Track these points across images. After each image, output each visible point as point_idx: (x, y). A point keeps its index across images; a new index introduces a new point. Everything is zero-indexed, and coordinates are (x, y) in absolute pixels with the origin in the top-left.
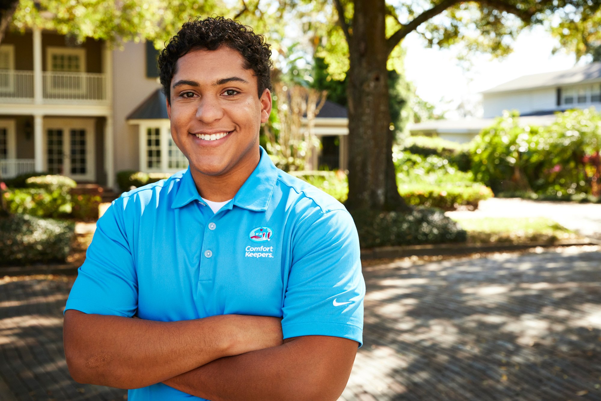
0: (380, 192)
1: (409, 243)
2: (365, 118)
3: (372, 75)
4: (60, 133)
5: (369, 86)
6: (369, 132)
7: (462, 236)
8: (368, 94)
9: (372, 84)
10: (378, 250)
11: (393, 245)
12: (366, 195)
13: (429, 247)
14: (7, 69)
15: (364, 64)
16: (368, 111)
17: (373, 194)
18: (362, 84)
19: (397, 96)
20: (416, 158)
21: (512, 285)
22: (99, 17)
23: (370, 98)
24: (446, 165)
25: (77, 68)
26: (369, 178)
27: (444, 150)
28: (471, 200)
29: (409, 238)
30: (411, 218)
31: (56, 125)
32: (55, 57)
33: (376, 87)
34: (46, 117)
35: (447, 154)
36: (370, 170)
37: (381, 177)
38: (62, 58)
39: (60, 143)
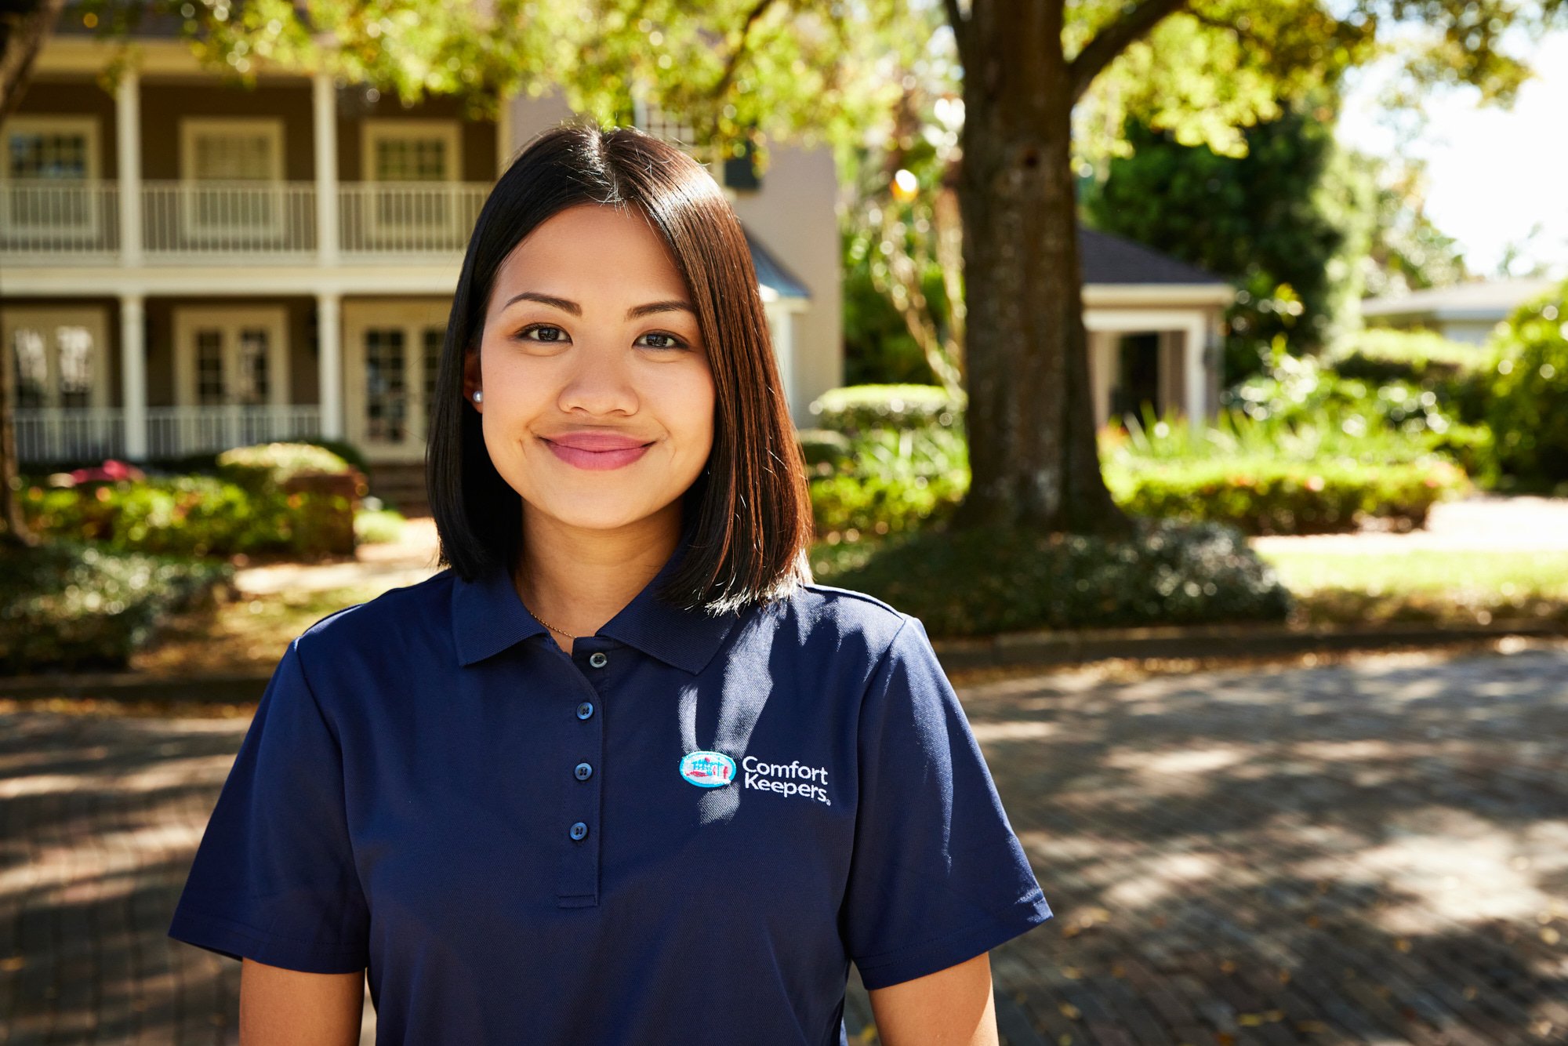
0: (1045, 478)
1: (1105, 621)
2: (1001, 272)
3: (1017, 152)
4: (396, 339)
5: (1007, 182)
6: (1013, 311)
7: (1277, 603)
8: (1008, 205)
9: (1017, 177)
10: (1005, 641)
11: (1056, 627)
12: (1005, 488)
13: (1170, 633)
14: (264, 178)
15: (996, 122)
16: (1008, 251)
17: (1026, 485)
18: (990, 176)
19: (1315, 221)
20: (1354, 388)
21: (1268, 747)
22: (436, 35)
23: (1014, 216)
24: (1432, 407)
25: (437, 172)
26: (1014, 439)
27: (1432, 366)
28: (1406, 503)
29: (1108, 606)
30: (1128, 554)
31: (386, 318)
32: (383, 148)
33: (1027, 184)
34: (347, 299)
35: (1436, 377)
36: (1014, 417)
37: (1049, 437)
38: (401, 147)
39: (398, 363)
